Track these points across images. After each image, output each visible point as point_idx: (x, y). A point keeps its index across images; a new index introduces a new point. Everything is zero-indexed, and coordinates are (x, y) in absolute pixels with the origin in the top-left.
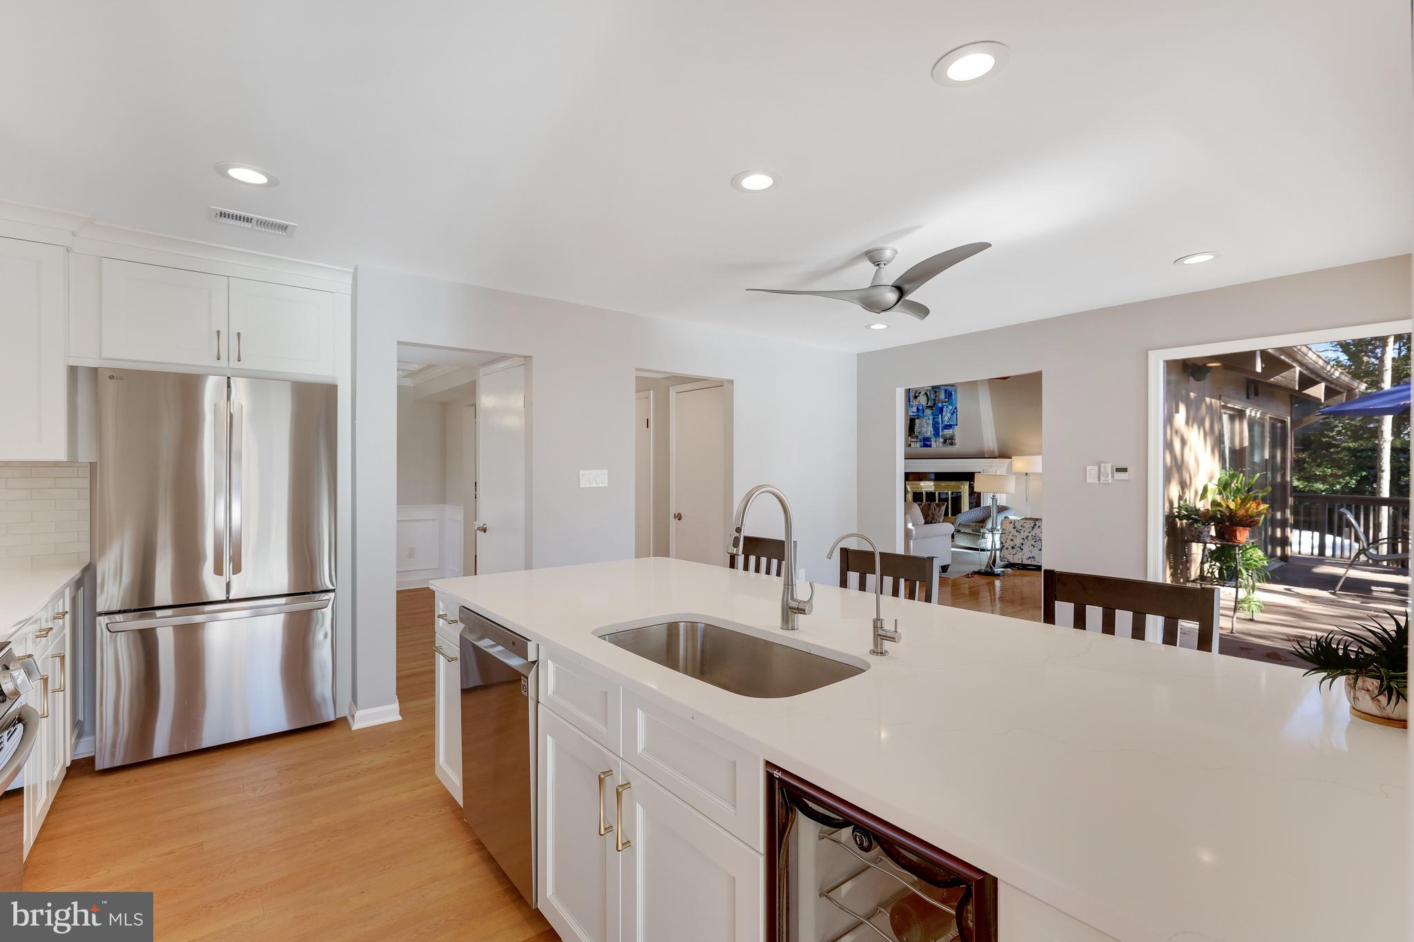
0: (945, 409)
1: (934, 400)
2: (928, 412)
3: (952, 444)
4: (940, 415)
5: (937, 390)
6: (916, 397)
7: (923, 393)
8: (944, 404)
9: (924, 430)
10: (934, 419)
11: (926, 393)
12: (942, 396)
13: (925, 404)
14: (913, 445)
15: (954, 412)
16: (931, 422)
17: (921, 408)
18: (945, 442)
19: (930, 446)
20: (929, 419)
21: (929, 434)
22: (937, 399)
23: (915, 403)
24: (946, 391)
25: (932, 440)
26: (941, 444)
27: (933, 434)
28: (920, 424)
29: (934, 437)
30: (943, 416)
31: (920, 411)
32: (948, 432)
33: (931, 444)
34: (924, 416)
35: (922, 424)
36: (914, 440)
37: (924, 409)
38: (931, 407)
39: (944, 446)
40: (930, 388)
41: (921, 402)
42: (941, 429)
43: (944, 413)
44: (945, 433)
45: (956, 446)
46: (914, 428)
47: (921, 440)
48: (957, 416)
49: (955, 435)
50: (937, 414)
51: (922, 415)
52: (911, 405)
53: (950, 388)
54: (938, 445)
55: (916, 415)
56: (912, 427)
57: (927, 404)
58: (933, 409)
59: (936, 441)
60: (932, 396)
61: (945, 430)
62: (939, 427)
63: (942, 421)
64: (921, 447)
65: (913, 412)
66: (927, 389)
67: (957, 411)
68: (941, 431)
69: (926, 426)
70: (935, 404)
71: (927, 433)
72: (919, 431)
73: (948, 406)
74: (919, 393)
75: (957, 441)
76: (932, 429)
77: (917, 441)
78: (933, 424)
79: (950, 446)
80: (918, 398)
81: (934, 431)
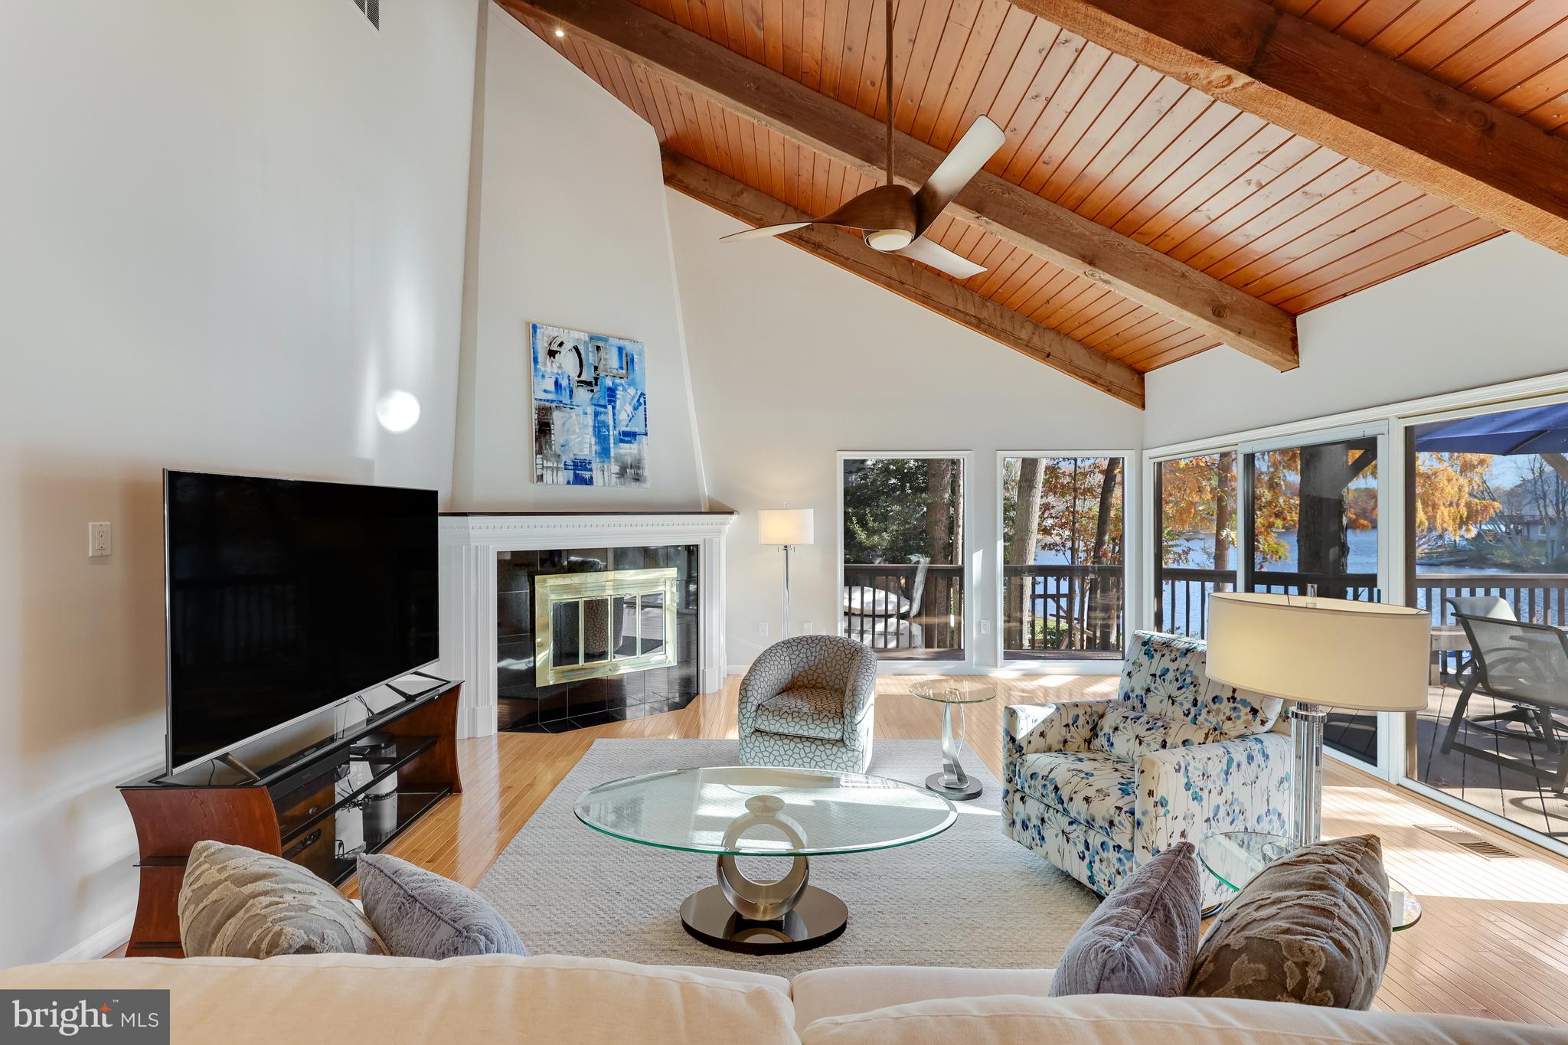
0: (619, 393)
1: (596, 368)
2: (582, 395)
3: (637, 479)
4: (610, 407)
5: (600, 344)
6: (552, 354)
7: (568, 345)
8: (618, 381)
9: (574, 439)
10: (596, 414)
11: (576, 349)
12: (613, 361)
13: (574, 375)
14: (548, 476)
15: (641, 401)
16: (590, 420)
17: (564, 383)
18: (622, 473)
19: (589, 482)
20: (585, 413)
21: (586, 451)
22: (601, 367)
23: (549, 367)
24: (620, 349)
25: (594, 466)
26: (614, 478)
27: (596, 453)
28: (564, 424)
29: (598, 460)
30: (616, 411)
31: (563, 392)
32: (628, 451)
33: (592, 477)
34: (571, 405)
35: (567, 424)
36: (550, 464)
37: (571, 386)
38: (589, 384)
39: (621, 484)
40: (585, 337)
41: (565, 369)
42: (612, 441)
43: (618, 403)
44: (622, 451)
45: (645, 486)
46: (550, 434)
47: (565, 465)
48: (645, 415)
49: (644, 459)
50: (602, 402)
51: (569, 402)
52: (541, 373)
53: (629, 347)
54: (606, 481)
55: (552, 401)
56: (544, 429)
57: (579, 376)
58: (592, 391)
59: (603, 471)
60: (590, 358)
61: (622, 445)
62: (609, 435)
63: (614, 423)
64: (569, 483)
65: (545, 391)
66: (577, 338)
67: (645, 402)
68: (614, 448)
69: (577, 430)
70: (596, 379)
71: (582, 450)
72: (561, 441)
73: (626, 386)
74: (558, 343)
75: (647, 473)
76: (593, 440)
77: (558, 469)
78: (594, 426)
79: (634, 483)
80: (557, 355)
81: (598, 443)
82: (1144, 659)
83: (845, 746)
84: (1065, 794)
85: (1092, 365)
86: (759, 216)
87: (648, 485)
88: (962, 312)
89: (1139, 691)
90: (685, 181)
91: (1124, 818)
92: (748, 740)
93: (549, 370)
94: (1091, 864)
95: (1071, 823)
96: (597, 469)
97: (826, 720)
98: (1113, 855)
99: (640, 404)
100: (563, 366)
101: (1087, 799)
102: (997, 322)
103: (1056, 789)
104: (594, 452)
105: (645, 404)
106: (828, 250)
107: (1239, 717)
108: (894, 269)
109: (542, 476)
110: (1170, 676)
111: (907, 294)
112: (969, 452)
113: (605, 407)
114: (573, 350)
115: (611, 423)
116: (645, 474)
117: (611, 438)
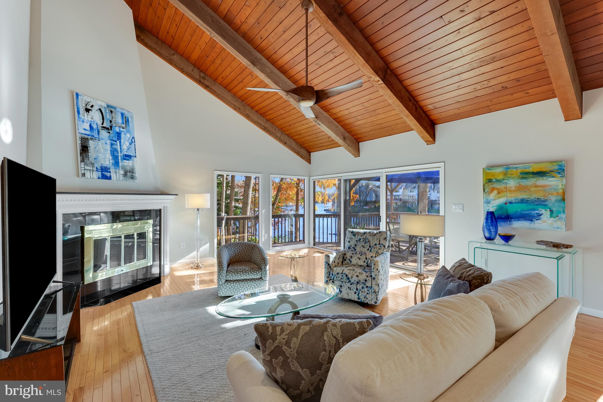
0: (123, 136)
1: (111, 121)
2: (104, 134)
3: (132, 178)
4: (118, 142)
5: (113, 110)
6: (88, 110)
7: (96, 107)
8: (122, 129)
10: (112, 145)
11: (100, 110)
12: (119, 120)
13: (100, 122)
14: (88, 174)
15: (132, 141)
16: (108, 147)
17: (95, 126)
18: (125, 175)
19: (109, 178)
20: (106, 144)
21: (107, 163)
22: (113, 122)
23: (86, 117)
24: (122, 114)
25: (111, 170)
27: (112, 164)
28: (95, 148)
29: (113, 167)
30: (121, 144)
31: (94, 131)
32: (128, 164)
33: (111, 176)
34: (99, 138)
35: (97, 149)
36: (88, 168)
37: (98, 128)
38: (108, 129)
39: (125, 180)
40: (104, 105)
41: (95, 120)
42: (120, 159)
43: (122, 140)
44: (125, 164)
45: (136, 181)
46: (88, 152)
47: (97, 169)
48: (135, 147)
49: (135, 168)
50: (114, 139)
51: (97, 136)
52: (81, 120)
53: (126, 114)
54: (118, 178)
55: (89, 135)
56: (85, 149)
57: (102, 124)
58: (109, 133)
59: (116, 173)
60: (108, 116)
61: (125, 161)
62: (118, 156)
63: (121, 150)
64: (99, 178)
65: (85, 129)
66: (101, 105)
67: (135, 141)
68: (121, 162)
69: (102, 152)
70: (111, 127)
71: (105, 162)
72: (94, 156)
73: (126, 133)
74: (91, 105)
75: (137, 175)
76: (111, 158)
77: (93, 171)
78: (111, 151)
79: (131, 180)
80: (90, 112)
81: (113, 159)
82: (353, 237)
83: (263, 280)
84: (350, 276)
85: (297, 148)
86: (182, 67)
87: (137, 181)
88: (260, 124)
89: (353, 246)
90: (145, 40)
91: (370, 278)
92: (223, 285)
93: (86, 119)
94: (358, 294)
95: (351, 284)
96: (113, 172)
97: (256, 271)
98: (366, 290)
99: (133, 142)
100: (94, 117)
101: (357, 276)
102: (270, 129)
103: (347, 275)
104: (111, 163)
105: (135, 143)
106: (211, 89)
107: (381, 248)
108: (236, 103)
109: (84, 174)
110: (362, 240)
111: (241, 113)
112: (261, 174)
113: (116, 141)
114: (99, 110)
115: (119, 149)
116: (136, 176)
117: (120, 157)
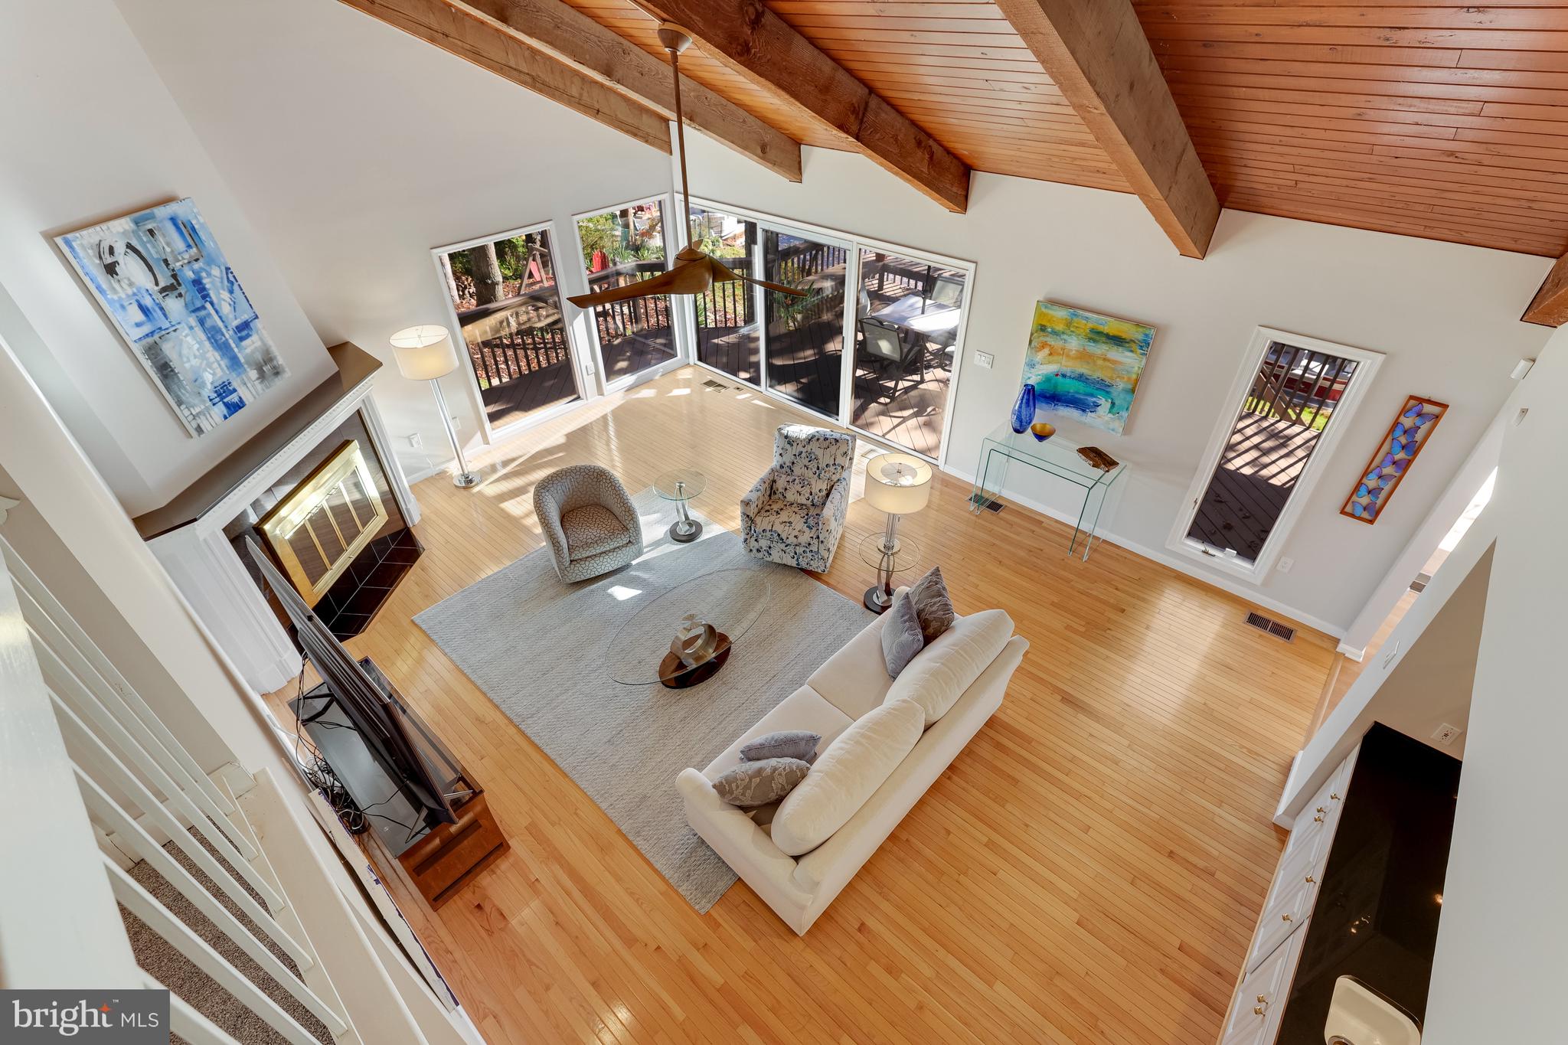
0: (207, 282)
1: (165, 261)
2: (175, 306)
4: (208, 305)
5: (151, 225)
6: (111, 270)
7: (120, 248)
8: (196, 266)
10: (201, 322)
11: (130, 247)
12: (177, 242)
13: (151, 285)
15: (231, 281)
16: (201, 335)
17: (148, 302)
18: (262, 376)
19: (241, 404)
20: (191, 328)
21: (219, 372)
22: (170, 258)
23: (120, 290)
24: (174, 221)
25: (235, 384)
26: (259, 387)
27: (228, 368)
29: (234, 374)
30: (216, 306)
31: (154, 314)
32: (252, 347)
33: (240, 398)
34: (173, 326)
35: (183, 352)
36: (197, 409)
37: (157, 301)
38: (172, 288)
39: (267, 388)
40: (128, 225)
41: (137, 285)
42: (233, 345)
43: (212, 294)
44: (248, 351)
46: (176, 374)
47: (211, 400)
48: (244, 293)
49: (270, 346)
50: (198, 304)
51: (167, 325)
52: (118, 305)
53: (180, 212)
54: (254, 393)
55: (152, 333)
57: (157, 284)
58: (180, 295)
59: (245, 384)
60: (152, 252)
61: (243, 344)
62: (227, 340)
63: (223, 322)
64: (225, 418)
65: (138, 325)
66: (122, 231)
67: (234, 277)
68: (239, 352)
70: (174, 276)
71: (215, 374)
72: (190, 375)
73: (207, 268)
74: (107, 251)
75: (280, 361)
76: (217, 355)
77: (207, 409)
78: (209, 338)
79: (276, 379)
80: (117, 269)
81: (223, 356)
87: (290, 371)
93: (124, 296)
96: (240, 387)
99: (232, 283)
100: (133, 280)
104: (225, 368)
105: (237, 281)
109: (199, 426)
113: (203, 308)
114: (128, 250)
115: (220, 324)
116: (280, 363)
117: (231, 341)
